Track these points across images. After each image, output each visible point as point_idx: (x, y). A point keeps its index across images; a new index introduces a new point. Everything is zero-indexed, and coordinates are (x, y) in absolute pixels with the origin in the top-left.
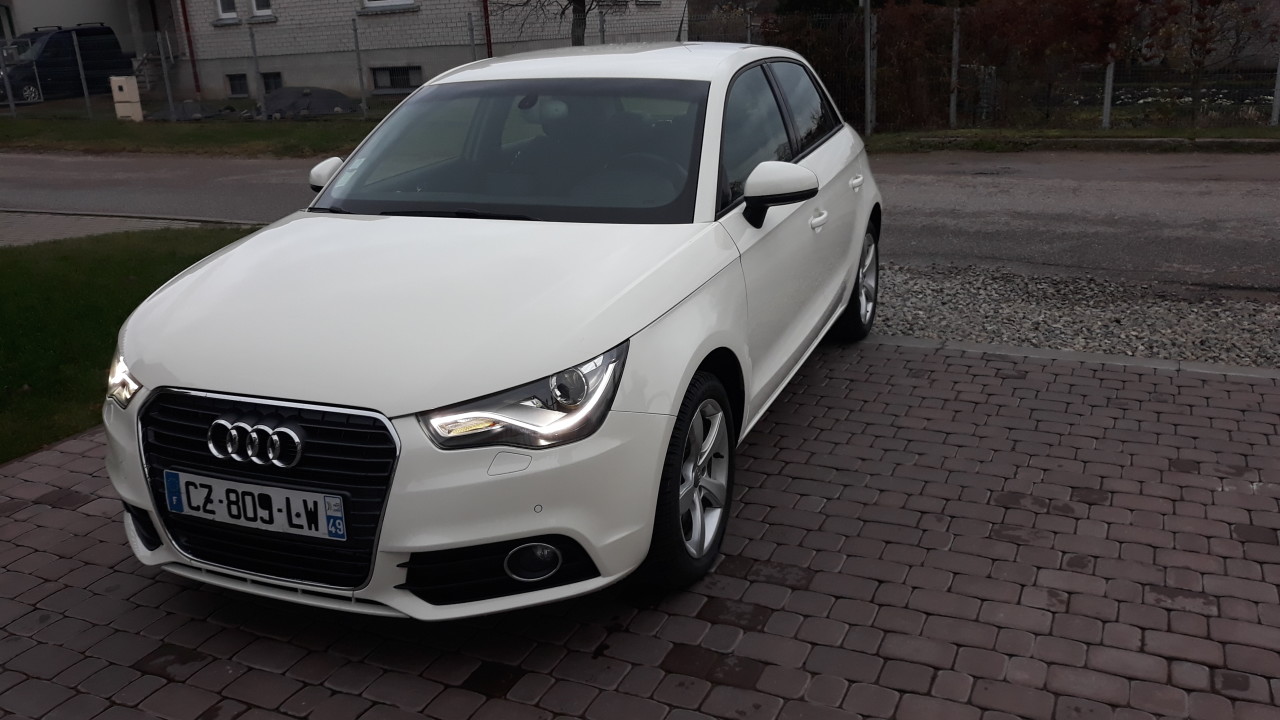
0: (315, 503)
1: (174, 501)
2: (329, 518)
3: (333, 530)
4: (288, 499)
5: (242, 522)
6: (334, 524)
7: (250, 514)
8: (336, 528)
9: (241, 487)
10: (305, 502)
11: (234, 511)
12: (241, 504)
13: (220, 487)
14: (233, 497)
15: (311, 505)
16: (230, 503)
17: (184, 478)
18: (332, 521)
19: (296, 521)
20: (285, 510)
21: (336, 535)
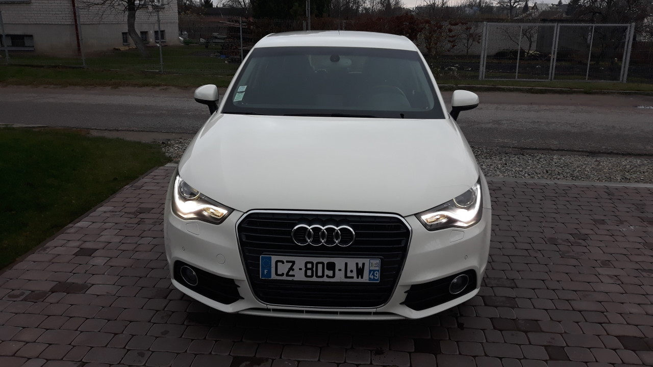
0: (364, 264)
1: (265, 272)
2: (370, 271)
3: (372, 277)
4: (346, 264)
5: (314, 279)
6: (373, 274)
7: (320, 274)
8: (374, 276)
9: (315, 260)
10: (357, 264)
11: (309, 272)
12: (314, 269)
13: (300, 261)
14: (309, 266)
15: (360, 265)
16: (307, 269)
17: (274, 259)
18: (372, 272)
19: (349, 274)
20: (343, 270)
21: (374, 279)
